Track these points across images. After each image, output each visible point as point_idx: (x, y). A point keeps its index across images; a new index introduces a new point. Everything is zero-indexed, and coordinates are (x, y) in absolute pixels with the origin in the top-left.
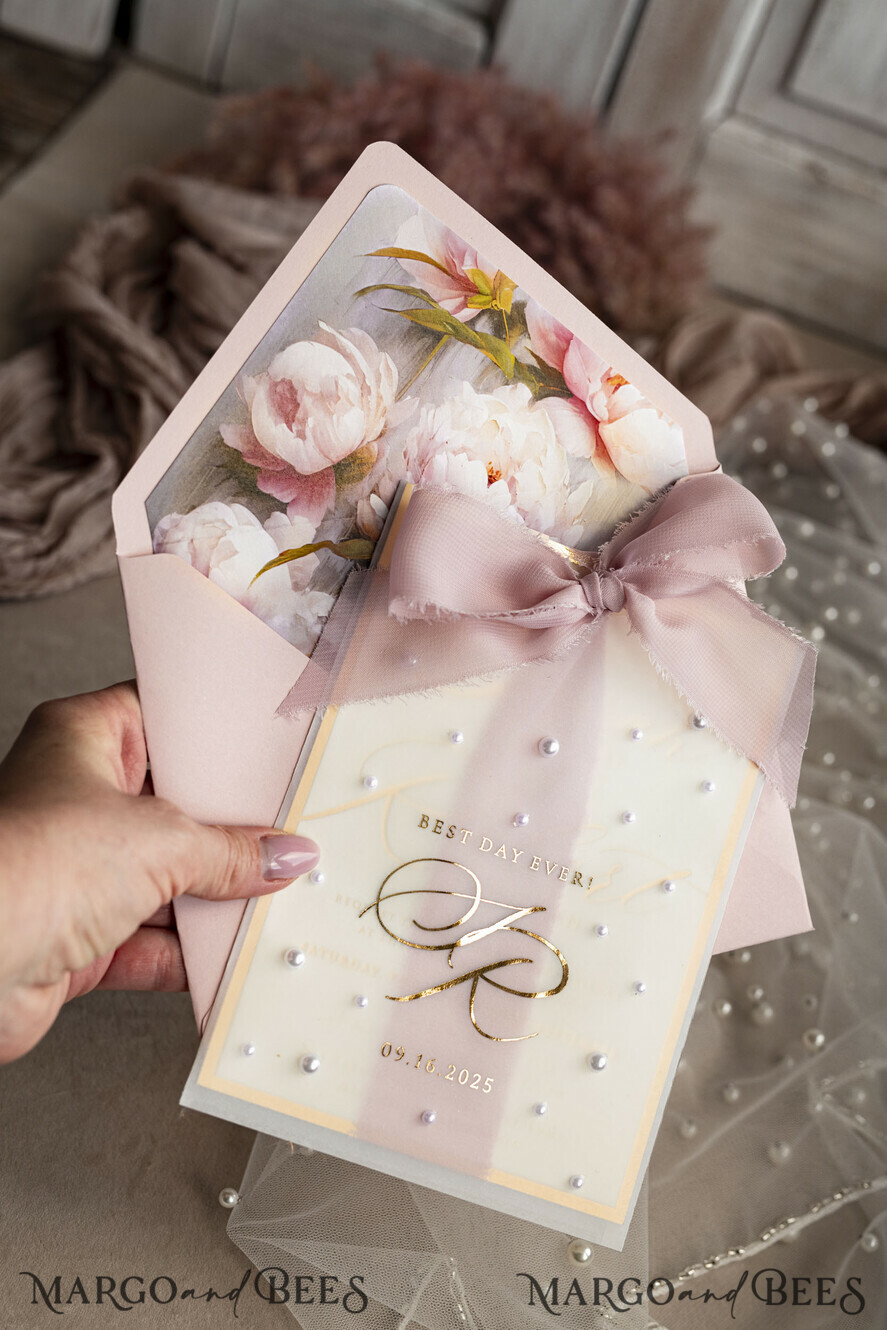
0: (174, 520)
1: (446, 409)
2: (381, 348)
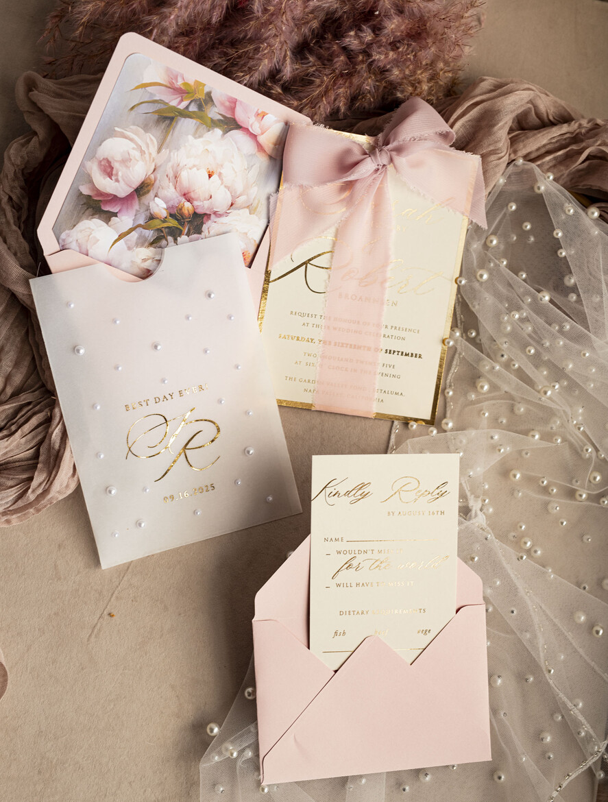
0: (67, 234)
1: (183, 150)
2: (146, 131)
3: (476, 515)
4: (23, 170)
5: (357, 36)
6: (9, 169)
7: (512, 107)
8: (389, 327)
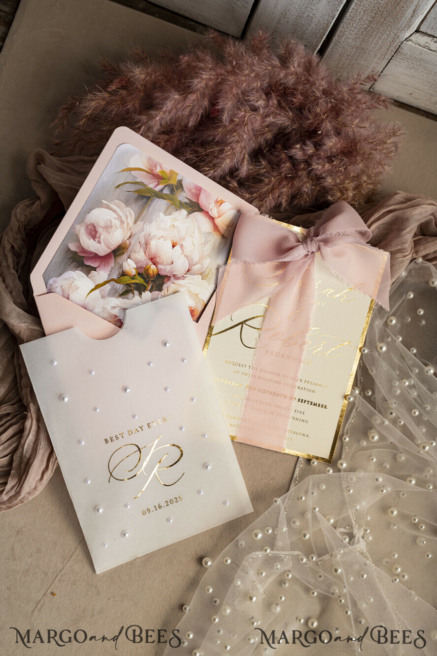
0: (54, 280)
1: (154, 223)
2: (127, 206)
3: (358, 542)
4: (25, 226)
5: (302, 149)
6: (14, 223)
7: (418, 217)
8: (303, 381)
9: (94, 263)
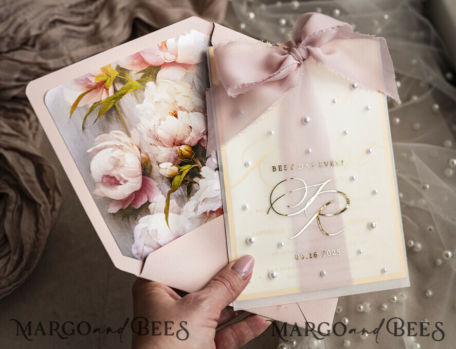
0: (135, 248)
1: (142, 119)
2: (108, 132)
9: (142, 199)
